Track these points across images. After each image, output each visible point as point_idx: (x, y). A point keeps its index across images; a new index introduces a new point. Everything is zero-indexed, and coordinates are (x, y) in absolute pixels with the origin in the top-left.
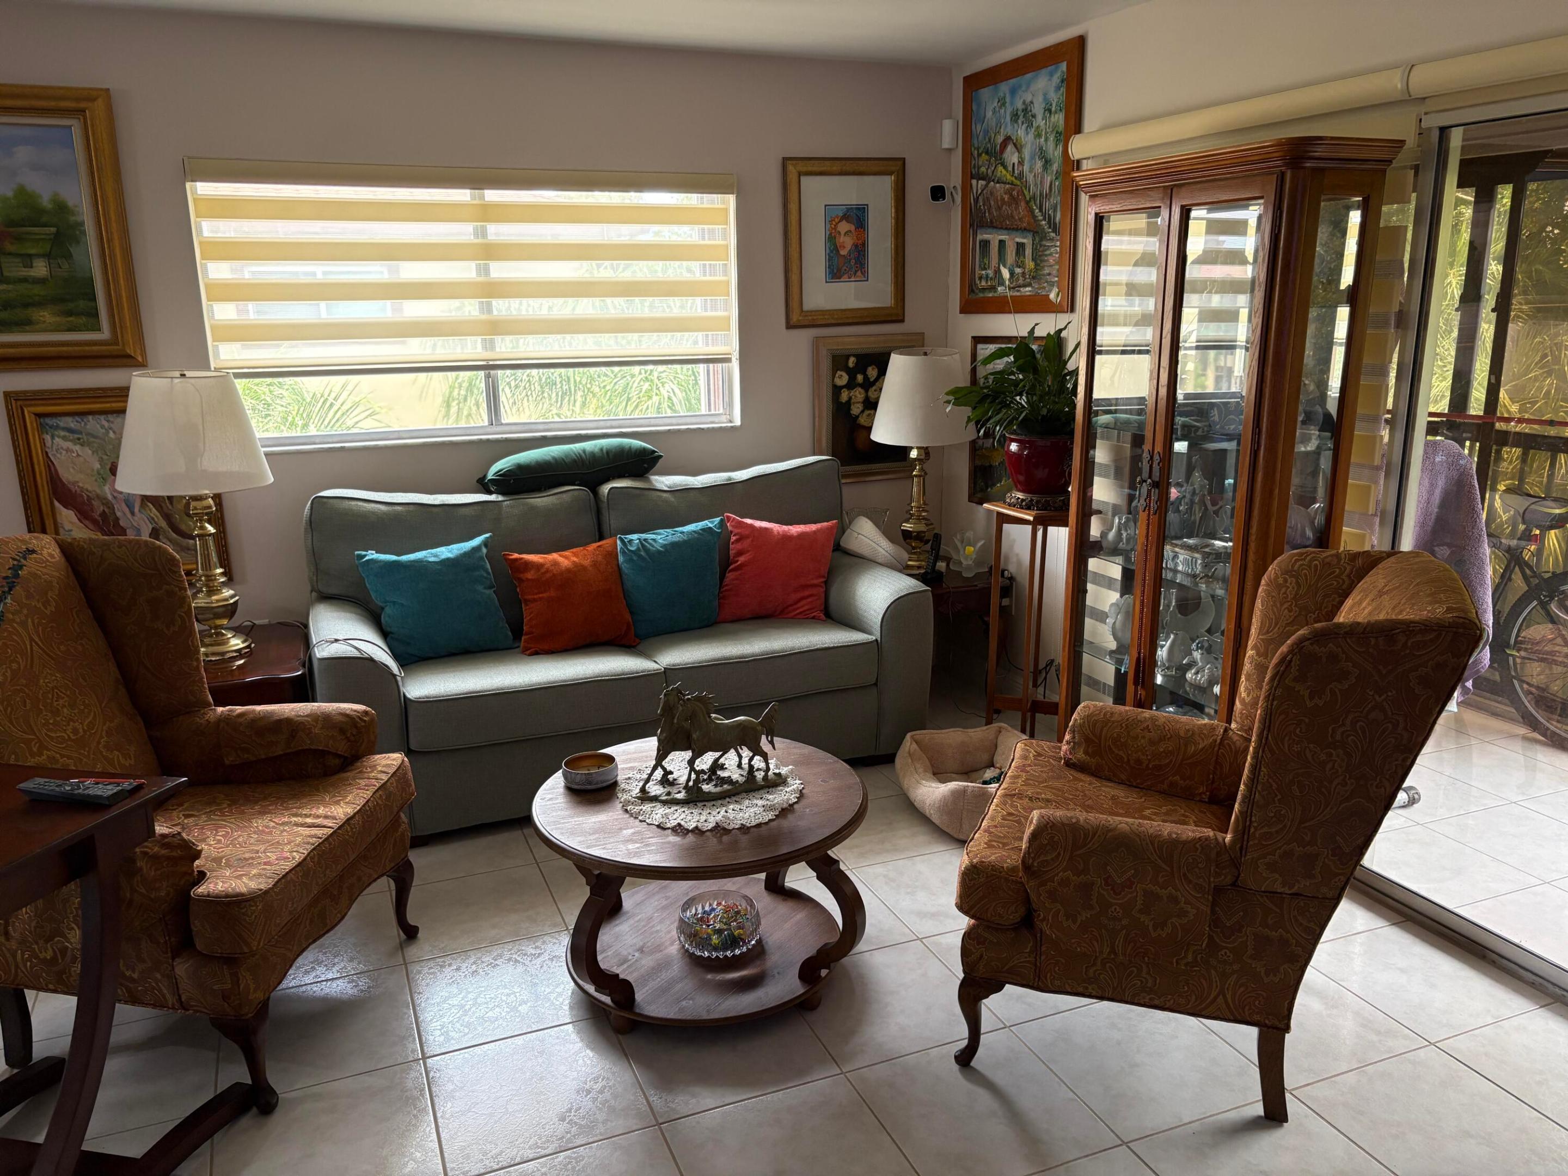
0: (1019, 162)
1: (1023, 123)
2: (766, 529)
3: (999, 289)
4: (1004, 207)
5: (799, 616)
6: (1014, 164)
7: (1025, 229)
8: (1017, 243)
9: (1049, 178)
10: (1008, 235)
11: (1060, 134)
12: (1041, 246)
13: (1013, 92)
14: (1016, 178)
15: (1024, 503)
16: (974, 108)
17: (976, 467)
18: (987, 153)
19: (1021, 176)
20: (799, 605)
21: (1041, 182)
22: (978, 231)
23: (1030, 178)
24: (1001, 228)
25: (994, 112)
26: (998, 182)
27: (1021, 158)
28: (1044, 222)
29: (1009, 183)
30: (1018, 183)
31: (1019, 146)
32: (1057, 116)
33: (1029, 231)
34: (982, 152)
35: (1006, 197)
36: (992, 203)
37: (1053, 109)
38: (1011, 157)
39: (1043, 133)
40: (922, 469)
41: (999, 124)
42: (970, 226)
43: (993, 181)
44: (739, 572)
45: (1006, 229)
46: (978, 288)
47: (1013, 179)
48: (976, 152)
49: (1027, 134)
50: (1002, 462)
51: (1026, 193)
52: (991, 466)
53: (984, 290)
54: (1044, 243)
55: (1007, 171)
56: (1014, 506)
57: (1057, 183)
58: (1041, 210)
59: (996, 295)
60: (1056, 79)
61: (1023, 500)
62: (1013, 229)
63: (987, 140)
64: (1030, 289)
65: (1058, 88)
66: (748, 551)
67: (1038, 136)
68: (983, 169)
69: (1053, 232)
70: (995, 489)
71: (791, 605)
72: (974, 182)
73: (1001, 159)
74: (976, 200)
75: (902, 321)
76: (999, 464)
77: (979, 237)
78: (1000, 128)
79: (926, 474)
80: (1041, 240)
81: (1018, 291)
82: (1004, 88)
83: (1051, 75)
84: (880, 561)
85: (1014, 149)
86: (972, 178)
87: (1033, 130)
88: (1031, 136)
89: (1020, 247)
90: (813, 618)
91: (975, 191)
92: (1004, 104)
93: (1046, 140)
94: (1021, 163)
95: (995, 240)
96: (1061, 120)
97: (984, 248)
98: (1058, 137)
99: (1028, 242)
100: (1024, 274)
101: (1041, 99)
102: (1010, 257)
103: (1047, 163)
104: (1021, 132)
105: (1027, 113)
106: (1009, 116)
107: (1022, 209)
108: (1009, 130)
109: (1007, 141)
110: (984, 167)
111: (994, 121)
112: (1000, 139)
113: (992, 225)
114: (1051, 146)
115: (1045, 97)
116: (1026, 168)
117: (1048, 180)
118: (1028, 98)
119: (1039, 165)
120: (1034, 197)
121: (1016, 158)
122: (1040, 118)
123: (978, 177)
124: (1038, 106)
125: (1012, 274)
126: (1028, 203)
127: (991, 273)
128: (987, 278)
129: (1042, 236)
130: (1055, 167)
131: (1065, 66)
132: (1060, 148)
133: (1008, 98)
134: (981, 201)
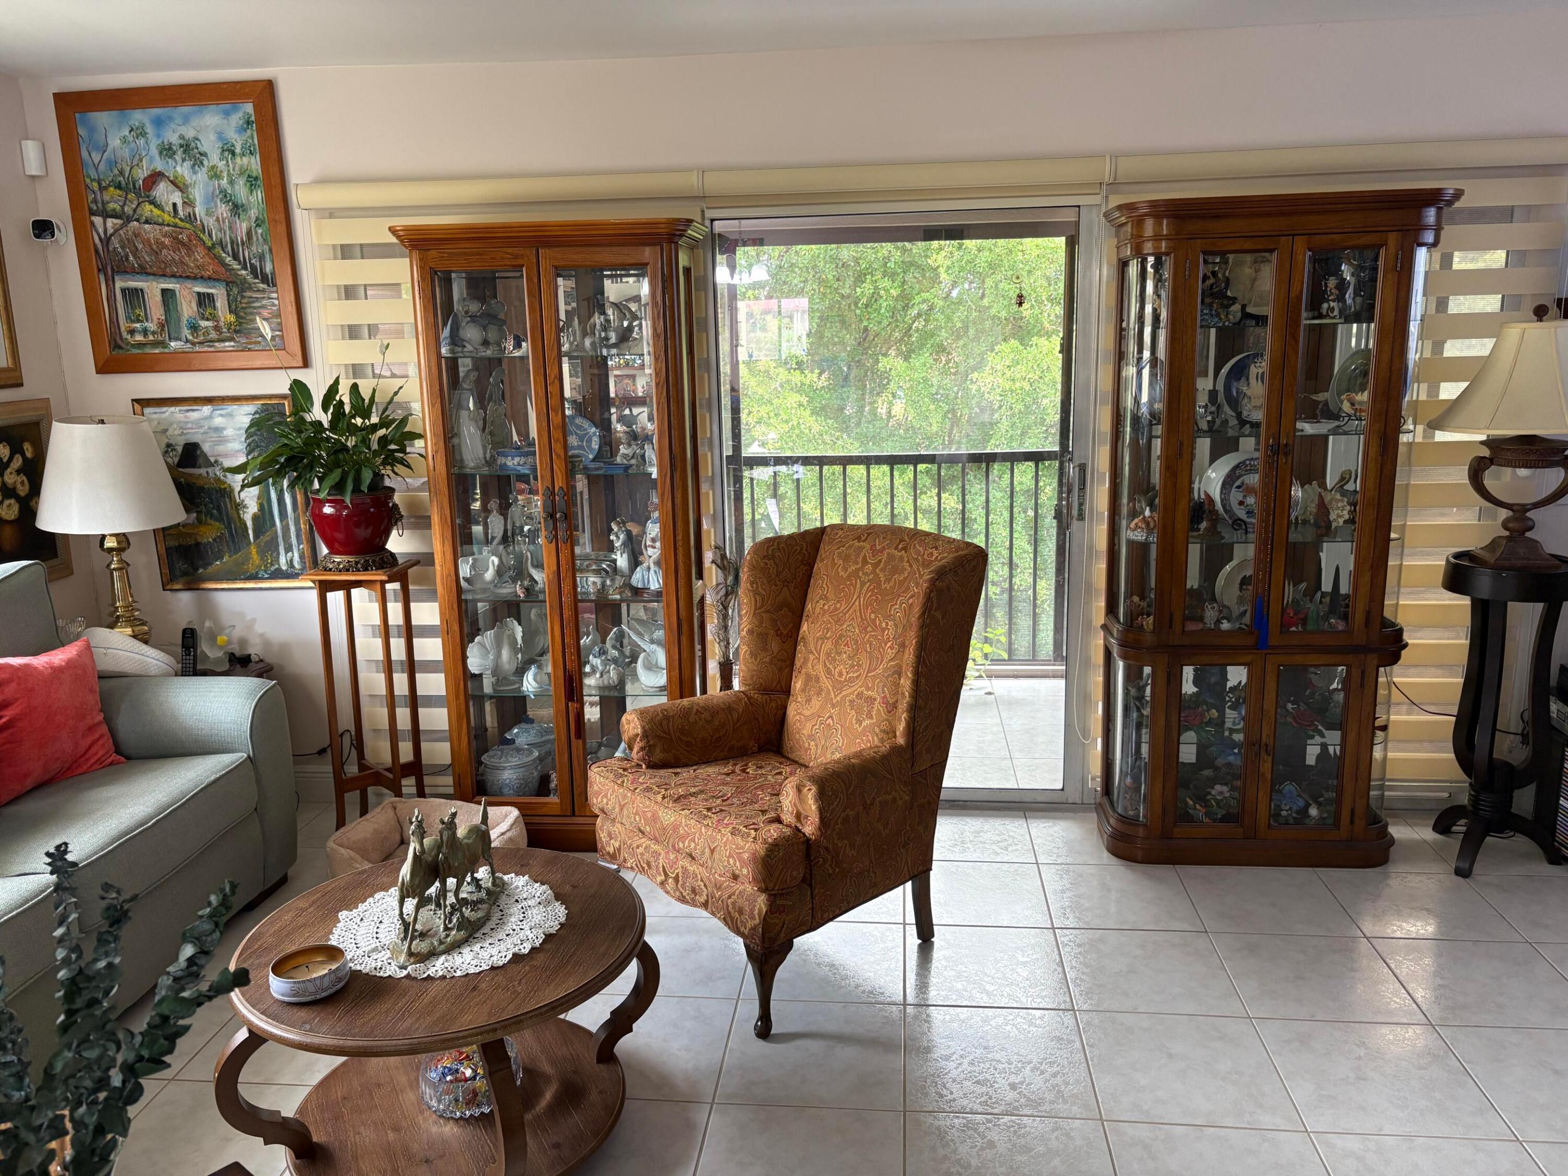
0: (184, 203)
1: (184, 160)
2: (27, 666)
3: (172, 344)
4: (164, 252)
5: (95, 767)
6: (175, 205)
7: (210, 278)
8: (199, 294)
9: (244, 225)
10: (178, 283)
11: (256, 179)
12: (243, 297)
13: (159, 123)
14: (181, 219)
15: (359, 566)
16: (81, 131)
17: (168, 550)
18: (119, 186)
19: (191, 218)
20: (93, 750)
21: (230, 228)
22: (116, 278)
23: (210, 222)
24: (164, 276)
25: (124, 140)
26: (147, 222)
27: (188, 197)
28: (244, 272)
29: (168, 225)
30: (188, 226)
31: (181, 185)
32: (245, 160)
33: (218, 280)
34: (109, 185)
35: (167, 241)
36: (140, 246)
37: (238, 151)
38: (165, 193)
39: (225, 174)
40: (121, 561)
41: (136, 159)
42: (99, 270)
43: (137, 220)
44: (10, 731)
45: (173, 276)
46: (128, 343)
47: (177, 221)
48: (95, 184)
49: (195, 173)
50: (219, 537)
51: (205, 238)
52: (198, 544)
53: (140, 345)
54: (248, 294)
55: (163, 211)
56: (348, 570)
57: (260, 231)
58: (235, 257)
59: (166, 350)
60: (236, 119)
61: (357, 563)
62: (188, 277)
63: (116, 172)
64: (232, 344)
65: (241, 130)
66: (17, 700)
67: (215, 174)
68: (112, 206)
69: (263, 283)
70: (210, 569)
71: (81, 757)
72: (98, 220)
73: (148, 197)
74: (106, 241)
75: (21, 385)
76: (214, 540)
77: (119, 284)
78: (141, 160)
79: (128, 565)
80: (242, 291)
81: (211, 346)
82: (138, 116)
83: (227, 114)
84: (153, 673)
85: (171, 187)
86: (93, 213)
87: (205, 170)
88: (202, 176)
89: (205, 301)
90: (111, 764)
91: (101, 230)
92: (143, 134)
93: (231, 182)
94: (188, 203)
95: (153, 288)
96: (254, 164)
97: (133, 297)
98: (252, 182)
99: (219, 293)
100: (217, 328)
101: (213, 137)
102: (187, 308)
103: (237, 208)
104: (183, 170)
105: (190, 150)
106: (154, 151)
107: (200, 255)
108: (159, 165)
109: (155, 177)
110: (114, 203)
111: (126, 153)
112: (141, 174)
113: (143, 271)
114: (241, 191)
115: (220, 136)
116: (199, 210)
117: (242, 227)
118: (190, 133)
119: (223, 210)
120: (221, 243)
121: (177, 198)
122: (214, 158)
123: (106, 214)
124: (209, 145)
125: (194, 328)
126: (209, 249)
127: (152, 326)
128: (145, 332)
129: (244, 286)
130: (253, 213)
131: (249, 108)
132: (259, 194)
133: (149, 129)
134: (115, 242)
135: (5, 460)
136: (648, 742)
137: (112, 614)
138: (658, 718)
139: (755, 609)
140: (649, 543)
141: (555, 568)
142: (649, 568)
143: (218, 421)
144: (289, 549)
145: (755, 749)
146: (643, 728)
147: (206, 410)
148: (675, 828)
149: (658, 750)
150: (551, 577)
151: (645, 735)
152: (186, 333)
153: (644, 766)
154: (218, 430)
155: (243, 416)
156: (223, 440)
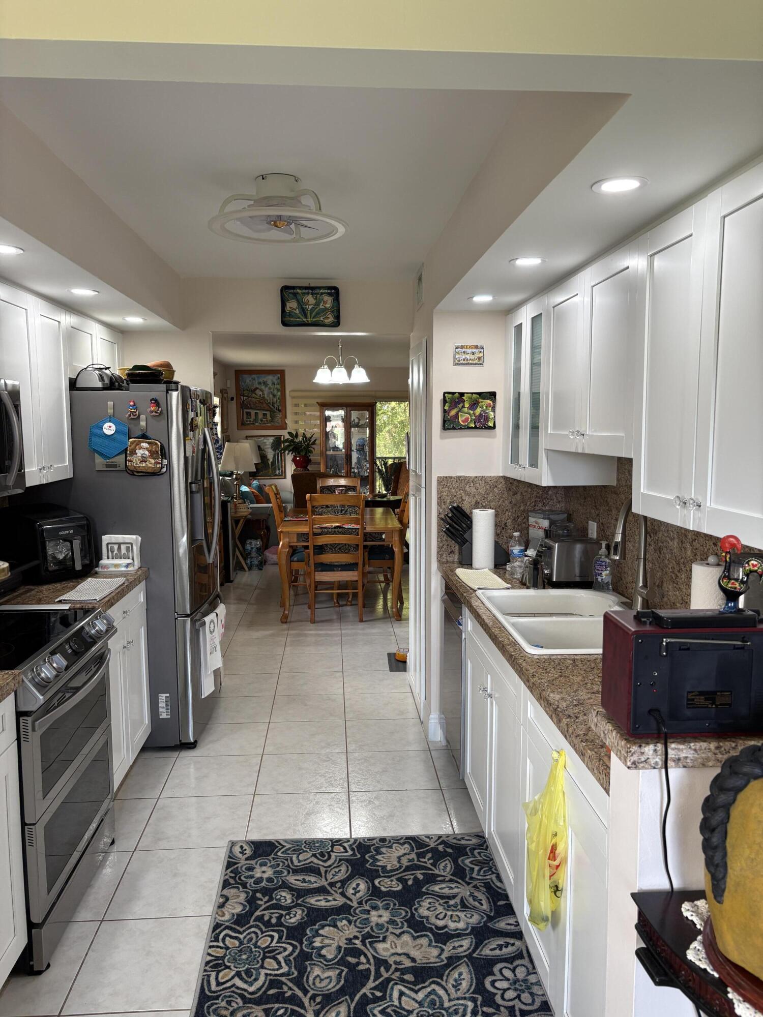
1: (263, 385)
3: (256, 424)
4: (257, 404)
7: (266, 410)
8: (263, 413)
10: (259, 411)
12: (273, 414)
13: (258, 377)
16: (240, 378)
18: (248, 390)
19: (263, 397)
21: (272, 400)
22: (245, 409)
23: (268, 398)
24: (256, 409)
25: (250, 381)
26: (253, 398)
28: (274, 409)
29: (258, 399)
30: (263, 399)
31: (262, 390)
32: (276, 385)
33: (268, 410)
34: (245, 390)
35: (257, 402)
36: (251, 403)
38: (258, 392)
42: (241, 408)
43: (251, 397)
45: (258, 409)
46: (246, 424)
47: (260, 398)
48: (242, 390)
49: (265, 388)
51: (266, 401)
53: (249, 424)
54: (275, 414)
55: (257, 396)
57: (278, 400)
58: (273, 406)
59: (254, 425)
60: (276, 377)
62: (261, 410)
63: (247, 387)
64: (270, 424)
65: (276, 379)
67: (270, 388)
69: (278, 411)
72: (242, 397)
73: (254, 393)
74: (243, 402)
77: (245, 411)
78: (253, 385)
81: (265, 425)
82: (254, 376)
83: (274, 376)
85: (260, 391)
87: (268, 387)
88: (267, 389)
89: (265, 415)
91: (242, 399)
92: (254, 380)
93: (273, 390)
94: (263, 394)
95: (253, 412)
96: (279, 387)
97: (248, 413)
98: (278, 390)
99: (268, 413)
100: (267, 421)
101: (270, 381)
102: (260, 416)
103: (274, 396)
104: (263, 387)
105: (265, 383)
106: (257, 383)
107: (265, 405)
108: (257, 386)
109: (257, 388)
110: (246, 393)
111: (250, 383)
112: (253, 388)
113: (251, 408)
114: (275, 392)
115: (272, 380)
116: (266, 396)
117: (275, 400)
118: (265, 380)
119: (271, 396)
120: (270, 403)
121: (261, 393)
122: (270, 385)
123: (244, 396)
124: (270, 383)
125: (262, 421)
126: (267, 404)
127: (252, 420)
128: (250, 421)
129: (274, 412)
130: (278, 397)
131: (279, 375)
132: (279, 393)
133: (256, 379)
134: (245, 402)
143: (265, 441)
144: (279, 469)
147: (263, 438)
152: (260, 422)
154: (265, 443)
155: (271, 440)
156: (266, 445)
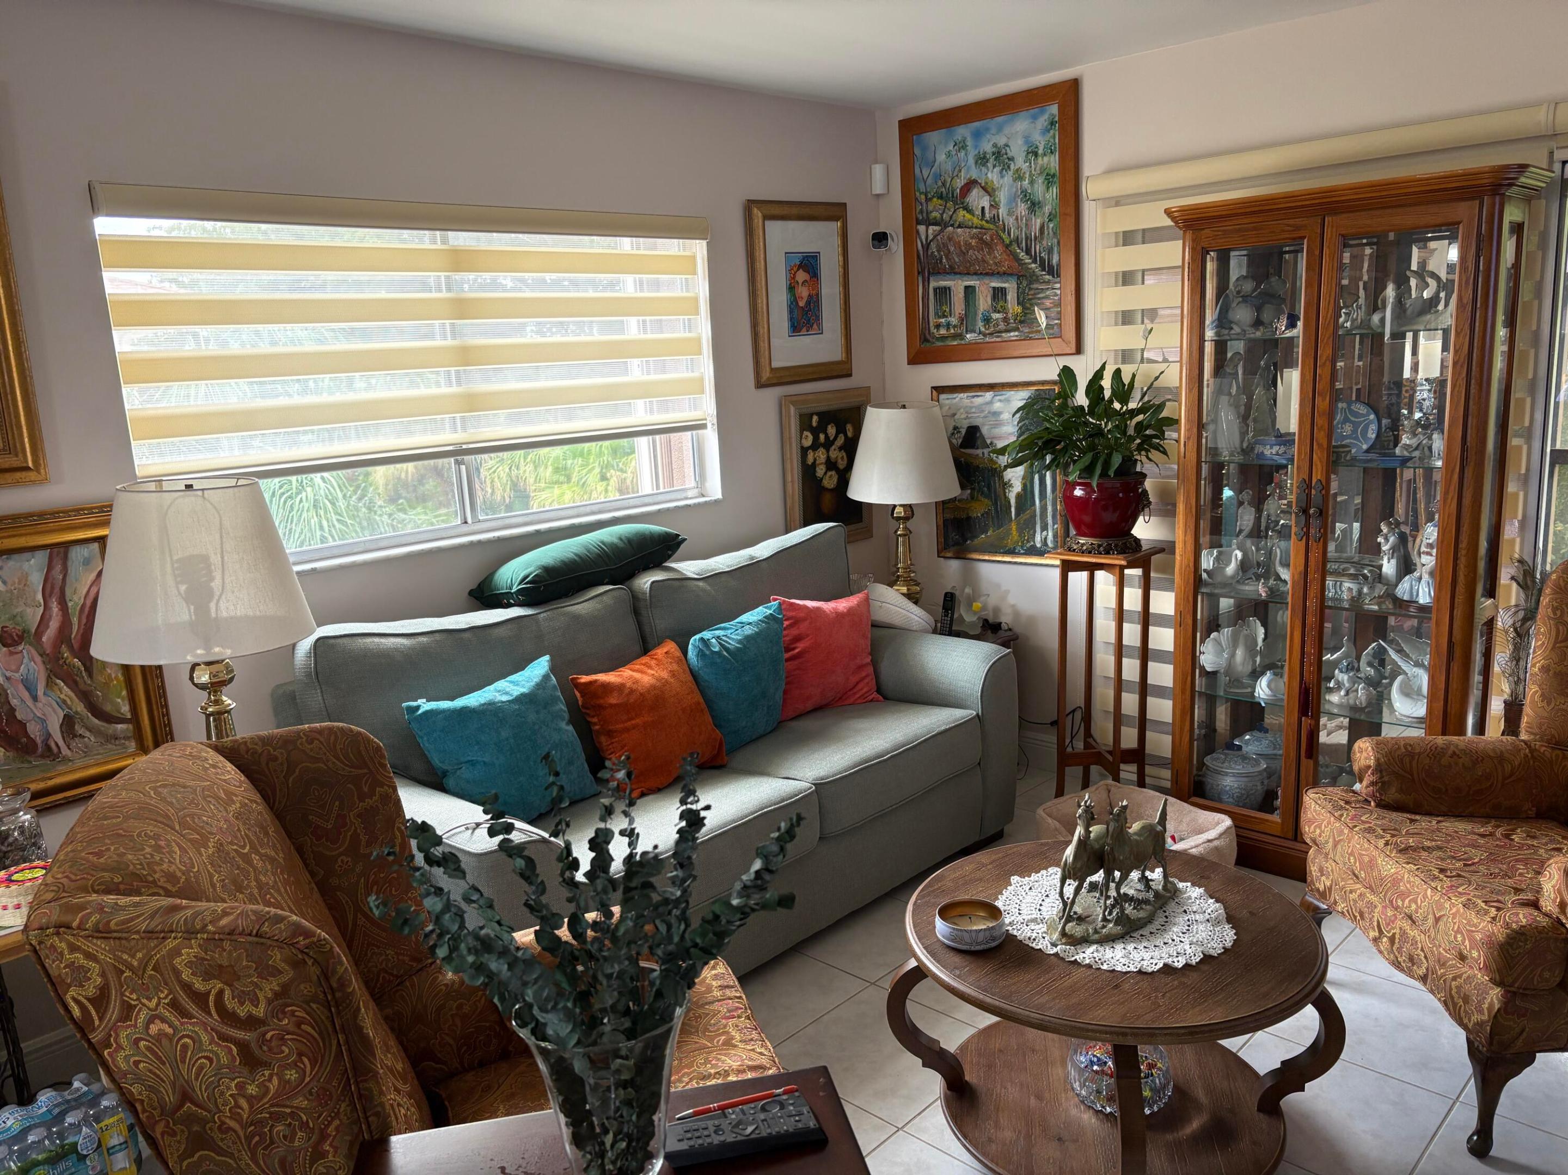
0: (991, 205)
1: (994, 166)
2: (818, 609)
3: (968, 336)
4: (971, 252)
5: (859, 701)
6: (983, 208)
7: (1004, 273)
8: (994, 288)
9: (1039, 221)
10: (979, 279)
11: (1053, 176)
12: (1030, 289)
13: (977, 135)
14: (987, 221)
15: (1101, 549)
16: (917, 151)
17: (945, 521)
18: (941, 197)
19: (995, 219)
20: (860, 686)
21: (1026, 225)
22: (931, 279)
23: (1010, 221)
24: (968, 274)
25: (949, 155)
26: (959, 226)
27: (994, 201)
28: (1033, 265)
29: (976, 228)
30: (992, 226)
31: (989, 190)
32: (1046, 159)
33: (1011, 275)
34: (933, 197)
35: (973, 242)
36: (952, 249)
37: (1040, 152)
38: (978, 199)
39: (1027, 176)
40: (905, 528)
41: (957, 168)
42: (919, 273)
43: (952, 225)
44: (800, 660)
45: (975, 274)
46: (934, 337)
47: (984, 222)
48: (923, 197)
49: (1002, 177)
50: (987, 513)
51: (1005, 236)
52: (969, 518)
53: (943, 338)
54: (1035, 286)
55: (973, 215)
56: (1090, 552)
57: (1051, 225)
58: (1028, 252)
59: (963, 342)
60: (1043, 121)
61: (1099, 546)
62: (987, 274)
63: (940, 183)
64: (1016, 333)
65: (1046, 131)
66: (808, 636)
67: (1019, 177)
68: (935, 214)
69: (1049, 274)
70: (976, 541)
71: (850, 690)
72: (922, 228)
73: (963, 203)
74: (926, 247)
75: (850, 375)
76: (982, 515)
77: (933, 284)
78: (960, 171)
79: (911, 532)
80: (1031, 283)
81: (998, 337)
82: (963, 132)
83: (1035, 118)
84: (914, 628)
85: (982, 192)
86: (919, 222)
87: (1011, 173)
88: (1008, 178)
89: (999, 294)
90: (871, 701)
91: (923, 238)
92: (964, 147)
93: (1032, 182)
94: (995, 206)
95: (957, 286)
96: (1052, 162)
97: (943, 294)
98: (1049, 179)
99: (1010, 286)
100: (1005, 320)
101: (1020, 142)
102: (984, 302)
103: (1034, 206)
104: (993, 175)
105: (1001, 157)
106: (971, 161)
107: (999, 252)
108: (974, 174)
109: (970, 185)
110: (935, 209)
111: (949, 167)
112: (959, 183)
113: (953, 272)
114: (1039, 189)
115: (1027, 139)
116: (1002, 211)
117: (1037, 222)
118: (1001, 141)
119: (1022, 208)
120: (1017, 241)
121: (985, 202)
122: (1020, 162)
123: (929, 223)
124: (1017, 150)
125: (987, 320)
126: (1007, 246)
127: (954, 320)
128: (948, 326)
129: (1032, 278)
130: (1047, 209)
131: (1054, 109)
132: (1054, 190)
133: (969, 142)
134: (933, 247)
135: (831, 438)
136: (1381, 777)
137: (894, 574)
138: (1399, 753)
139: (1555, 643)
140: (1423, 549)
141: (1302, 568)
142: (1420, 579)
143: (997, 406)
144: (1044, 528)
145: (1532, 813)
146: (1377, 760)
147: (989, 395)
148: (1396, 881)
149: (1393, 790)
150: (1296, 577)
151: (1379, 768)
152: (980, 325)
153: (1372, 804)
154: (996, 414)
155: (1019, 398)
156: (999, 424)
